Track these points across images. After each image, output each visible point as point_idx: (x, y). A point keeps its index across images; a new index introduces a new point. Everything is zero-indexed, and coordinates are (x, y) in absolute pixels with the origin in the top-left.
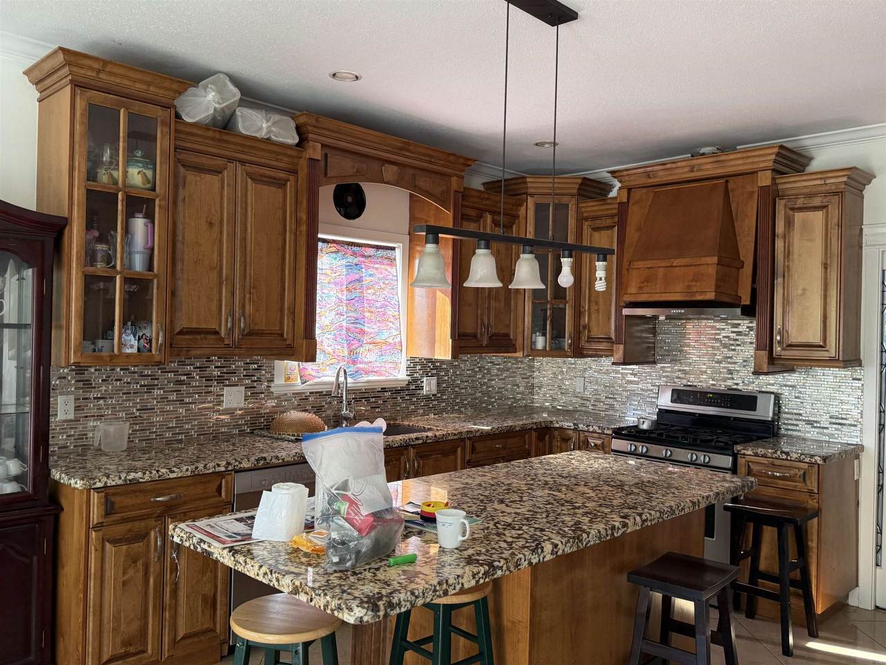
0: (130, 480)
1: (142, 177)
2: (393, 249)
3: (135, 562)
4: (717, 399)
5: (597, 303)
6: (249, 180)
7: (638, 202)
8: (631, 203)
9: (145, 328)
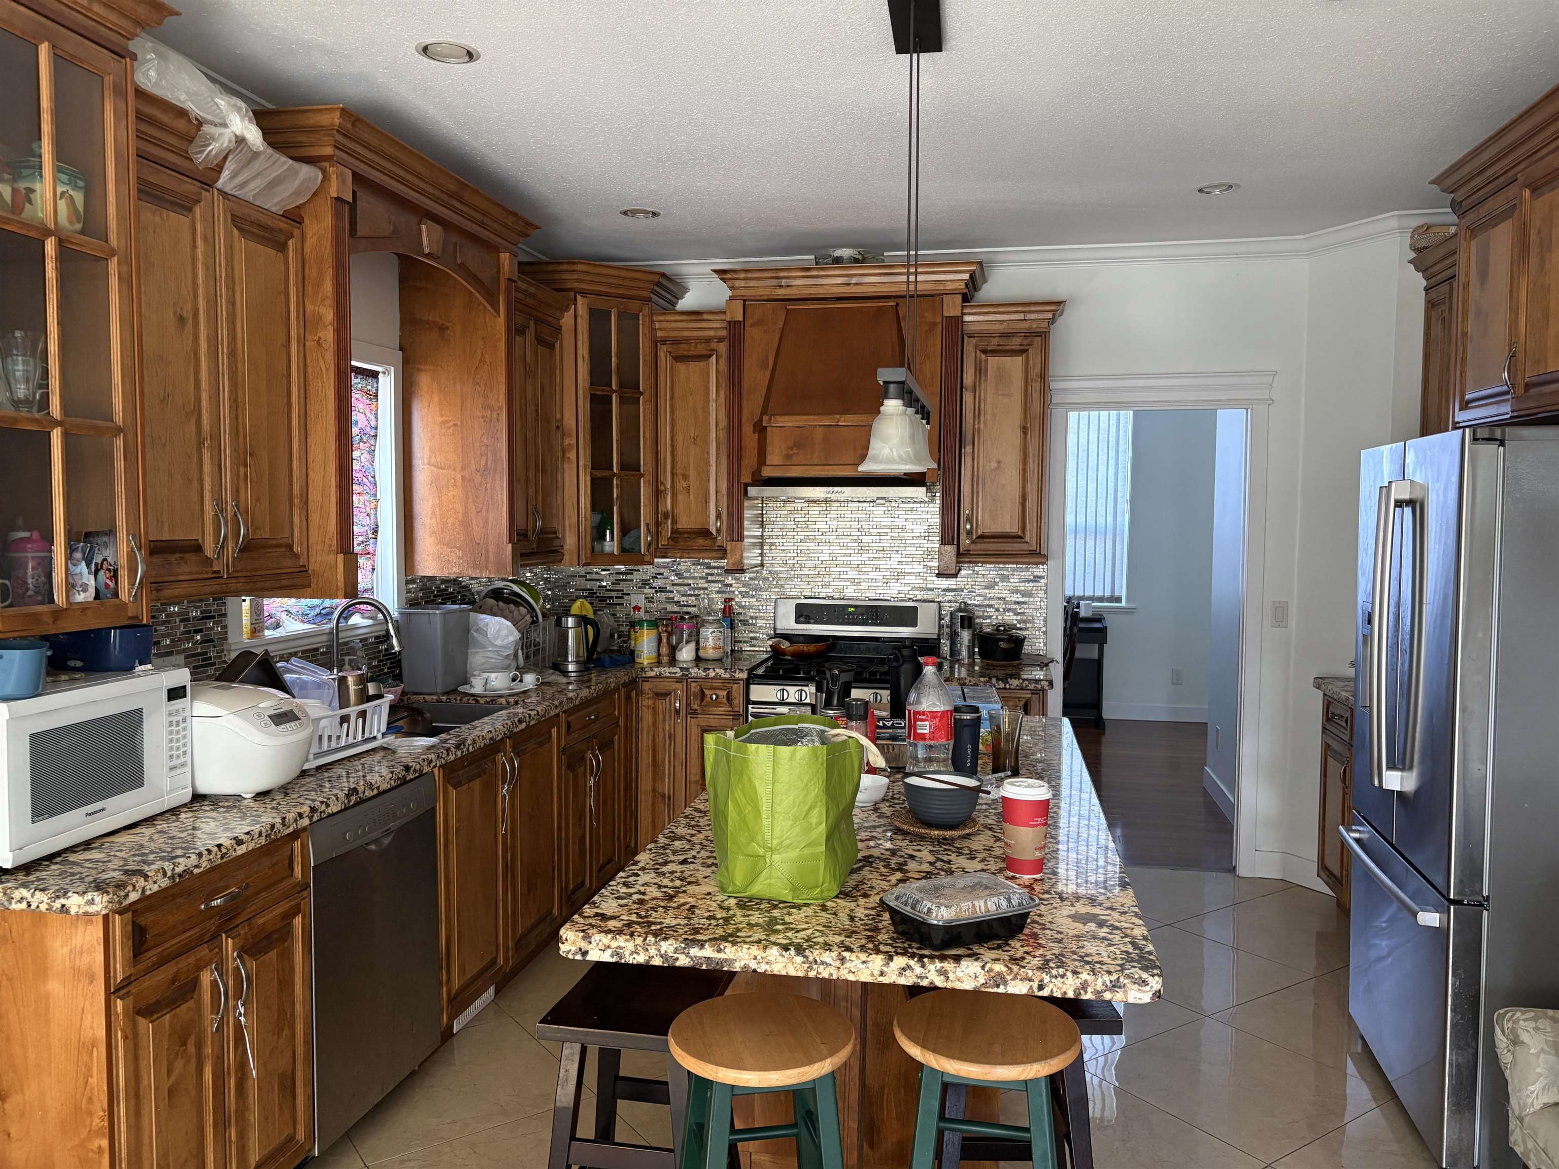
0: (180, 875)
1: (68, 205)
2: (374, 375)
3: (184, 1044)
4: (862, 615)
5: (685, 477)
6: (236, 231)
7: (760, 323)
8: (748, 324)
9: (106, 545)
